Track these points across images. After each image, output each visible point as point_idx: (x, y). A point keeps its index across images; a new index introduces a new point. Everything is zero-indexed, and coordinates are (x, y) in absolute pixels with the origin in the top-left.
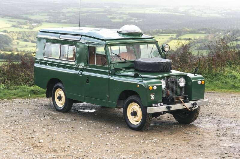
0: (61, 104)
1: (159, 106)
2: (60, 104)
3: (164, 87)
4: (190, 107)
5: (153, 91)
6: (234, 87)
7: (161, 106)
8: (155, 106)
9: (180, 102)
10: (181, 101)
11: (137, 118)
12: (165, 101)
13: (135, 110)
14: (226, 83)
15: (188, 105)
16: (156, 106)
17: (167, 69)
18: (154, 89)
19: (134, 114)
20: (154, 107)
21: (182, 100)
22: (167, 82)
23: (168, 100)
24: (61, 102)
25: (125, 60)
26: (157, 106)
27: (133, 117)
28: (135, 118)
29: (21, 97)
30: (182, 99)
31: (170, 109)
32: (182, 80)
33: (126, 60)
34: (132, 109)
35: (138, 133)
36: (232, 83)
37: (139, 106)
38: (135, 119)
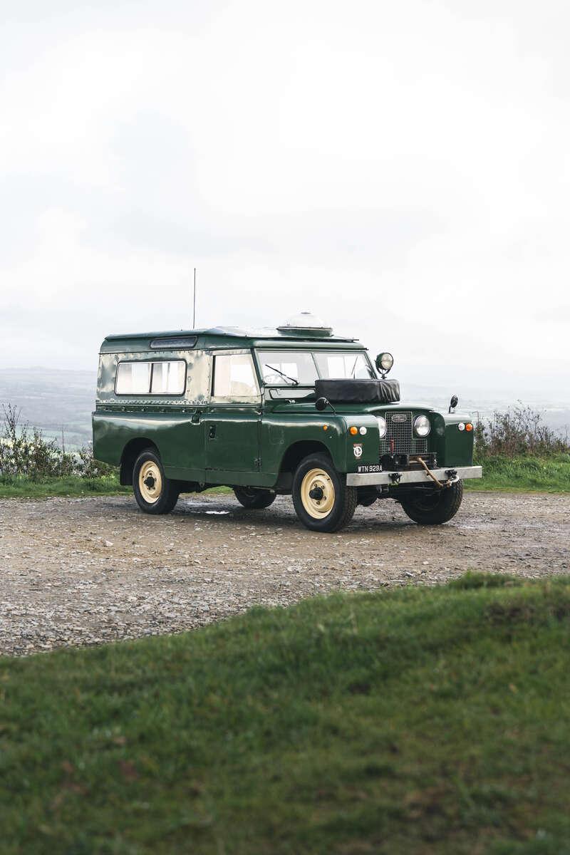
0: (153, 496)
1: (372, 472)
2: (150, 496)
3: (382, 432)
4: (444, 478)
5: (358, 438)
6: (535, 484)
7: (376, 472)
8: (364, 472)
9: (421, 467)
10: (421, 463)
11: (324, 504)
12: (387, 463)
13: (320, 485)
14: (517, 477)
15: (438, 474)
16: (367, 472)
17: (389, 396)
18: (362, 433)
19: (317, 494)
20: (361, 472)
21: (423, 462)
22: (389, 422)
23: (393, 461)
24: (152, 492)
25: (295, 383)
26: (369, 472)
27: (316, 501)
28: (319, 503)
29: (63, 494)
30: (423, 459)
31: (398, 480)
32: (423, 420)
33: (297, 384)
34: (312, 485)
35: (325, 537)
36: (529, 477)
37: (327, 476)
38: (319, 507)
